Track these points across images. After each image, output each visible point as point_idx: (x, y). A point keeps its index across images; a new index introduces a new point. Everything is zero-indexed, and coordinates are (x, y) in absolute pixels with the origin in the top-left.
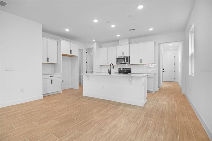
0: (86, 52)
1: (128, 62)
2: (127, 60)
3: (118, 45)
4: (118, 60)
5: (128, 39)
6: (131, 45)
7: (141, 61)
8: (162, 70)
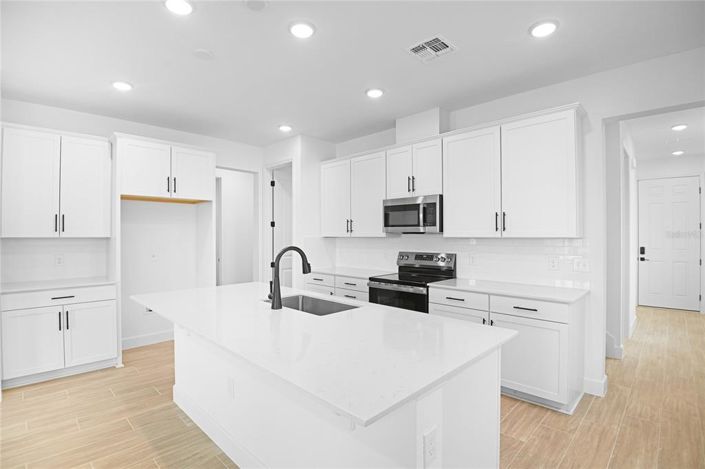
0: (273, 184)
1: (434, 225)
2: (429, 217)
3: (392, 142)
4: (392, 214)
5: (437, 111)
6: (448, 138)
7: (501, 221)
8: (634, 254)
